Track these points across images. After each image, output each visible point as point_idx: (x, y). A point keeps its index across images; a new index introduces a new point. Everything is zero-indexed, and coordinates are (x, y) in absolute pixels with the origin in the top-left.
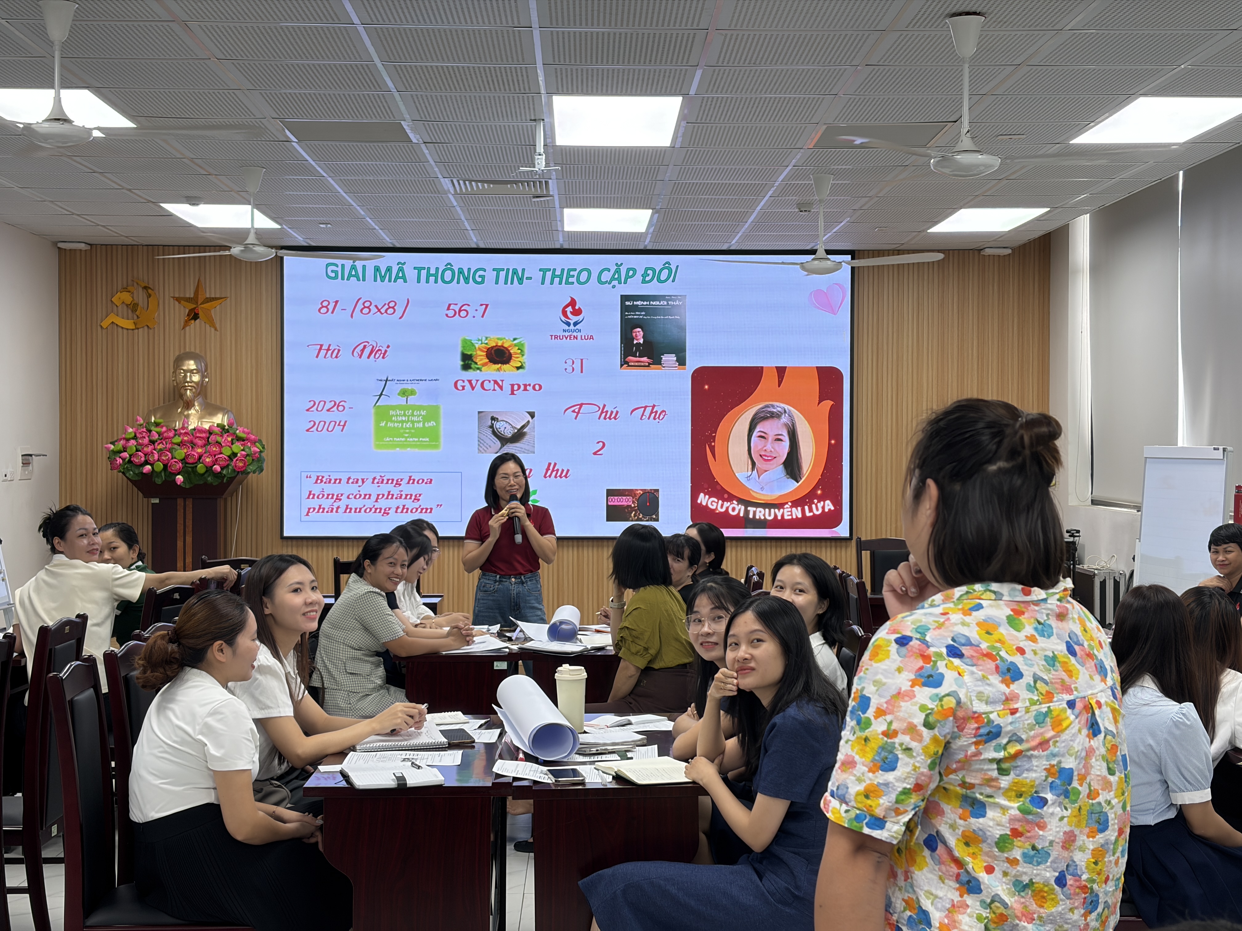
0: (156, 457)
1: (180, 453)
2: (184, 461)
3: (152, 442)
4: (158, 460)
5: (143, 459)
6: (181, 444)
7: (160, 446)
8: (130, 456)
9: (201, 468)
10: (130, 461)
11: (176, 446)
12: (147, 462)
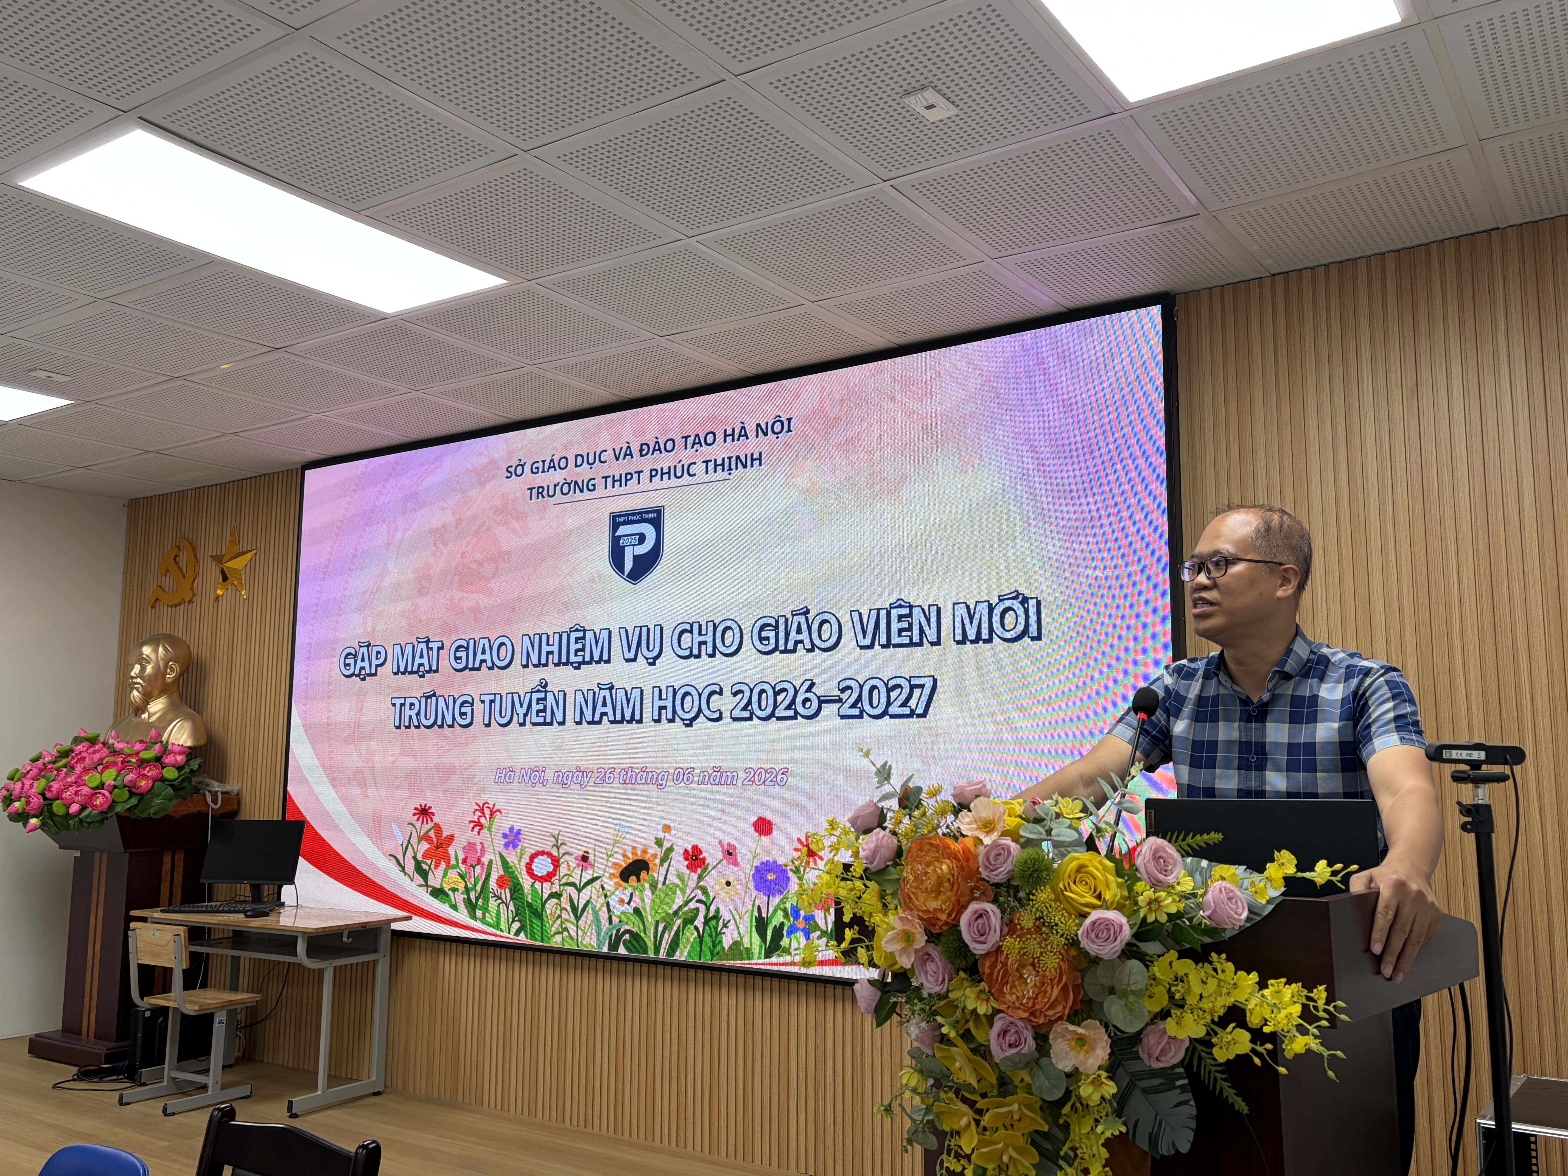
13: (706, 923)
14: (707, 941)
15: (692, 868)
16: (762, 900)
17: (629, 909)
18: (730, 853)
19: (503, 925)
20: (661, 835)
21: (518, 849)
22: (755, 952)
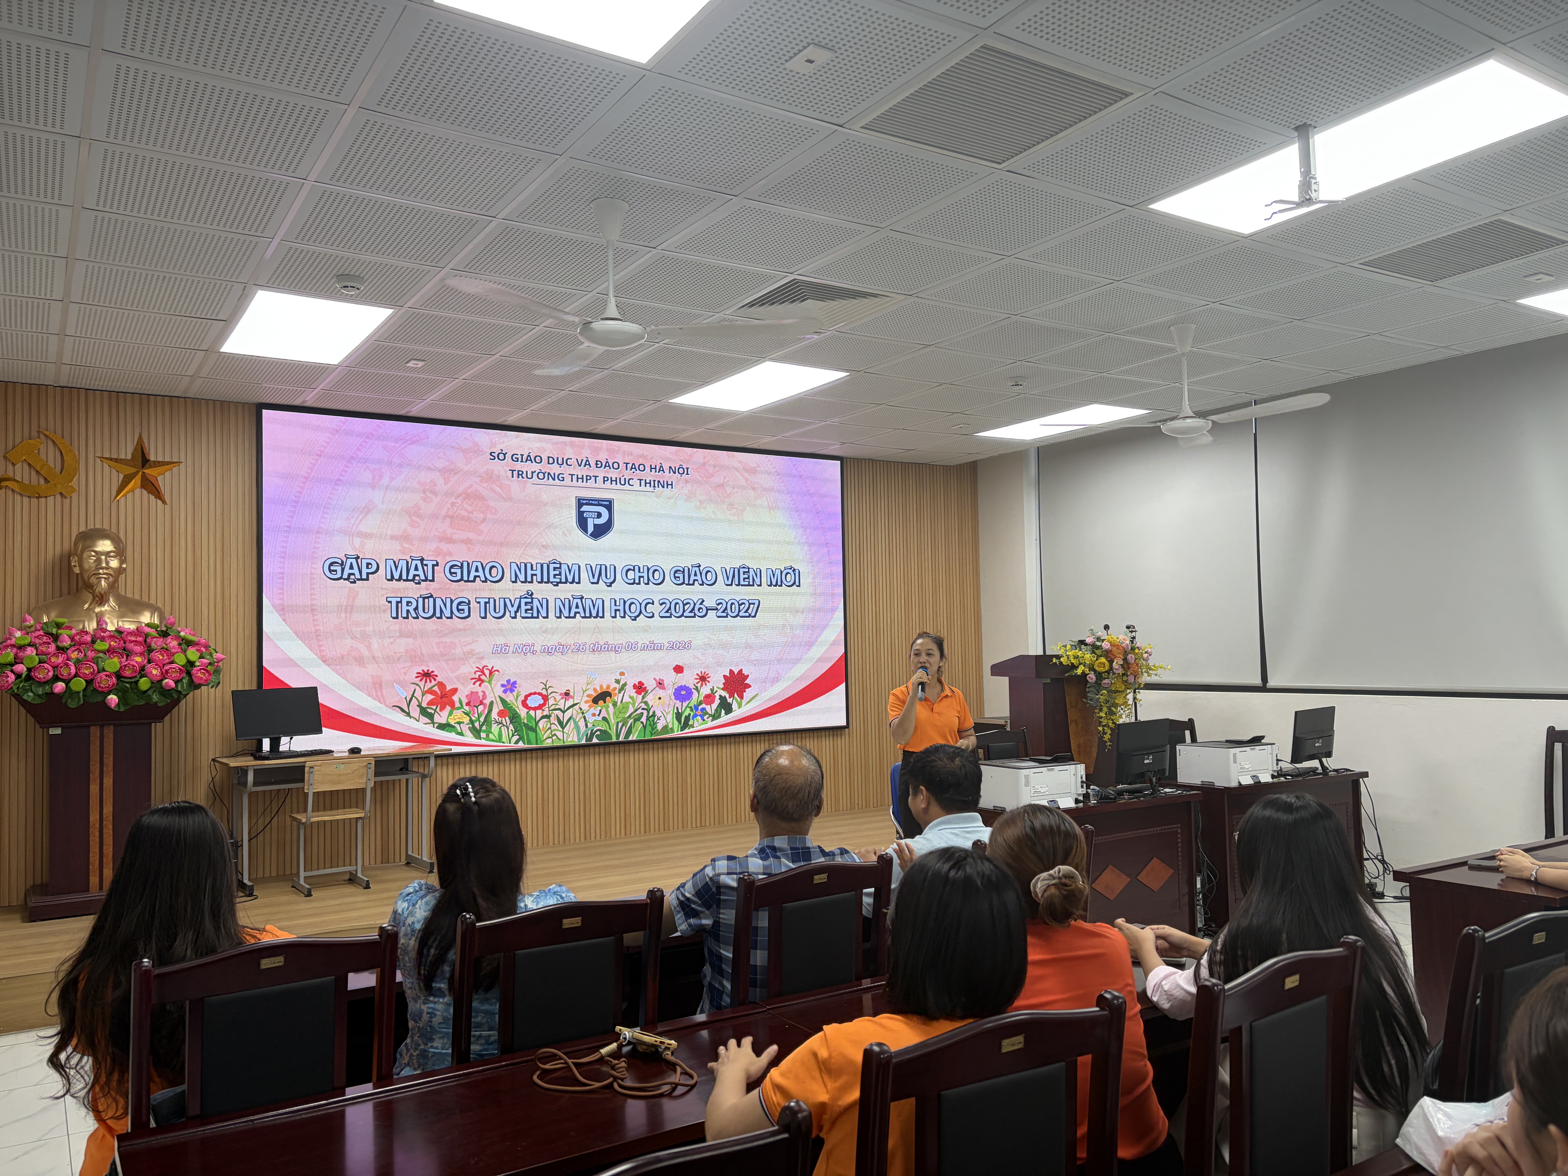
0: (73, 670)
1: (113, 664)
2: (119, 675)
3: (61, 650)
4: (76, 675)
5: (51, 674)
6: (110, 651)
7: (74, 655)
8: (29, 670)
9: (144, 684)
10: (29, 678)
11: (101, 655)
12: (56, 679)
13: (648, 719)
14: (649, 728)
15: (639, 693)
16: (678, 704)
17: (600, 718)
18: (660, 684)
19: (504, 739)
20: (619, 677)
21: (515, 693)
22: (676, 730)
